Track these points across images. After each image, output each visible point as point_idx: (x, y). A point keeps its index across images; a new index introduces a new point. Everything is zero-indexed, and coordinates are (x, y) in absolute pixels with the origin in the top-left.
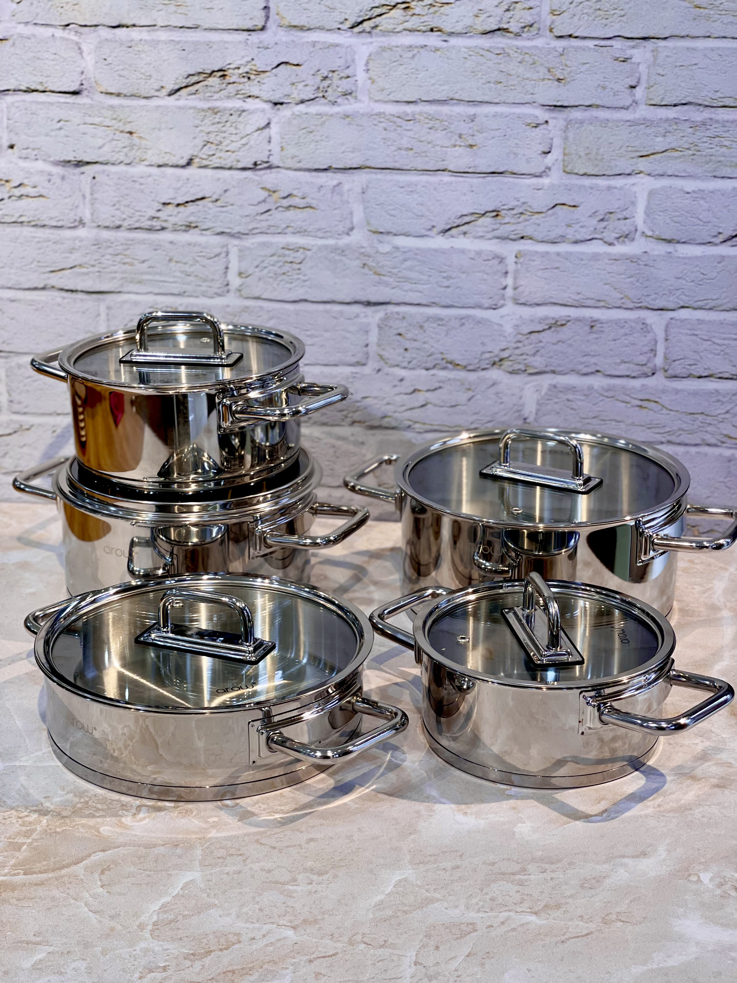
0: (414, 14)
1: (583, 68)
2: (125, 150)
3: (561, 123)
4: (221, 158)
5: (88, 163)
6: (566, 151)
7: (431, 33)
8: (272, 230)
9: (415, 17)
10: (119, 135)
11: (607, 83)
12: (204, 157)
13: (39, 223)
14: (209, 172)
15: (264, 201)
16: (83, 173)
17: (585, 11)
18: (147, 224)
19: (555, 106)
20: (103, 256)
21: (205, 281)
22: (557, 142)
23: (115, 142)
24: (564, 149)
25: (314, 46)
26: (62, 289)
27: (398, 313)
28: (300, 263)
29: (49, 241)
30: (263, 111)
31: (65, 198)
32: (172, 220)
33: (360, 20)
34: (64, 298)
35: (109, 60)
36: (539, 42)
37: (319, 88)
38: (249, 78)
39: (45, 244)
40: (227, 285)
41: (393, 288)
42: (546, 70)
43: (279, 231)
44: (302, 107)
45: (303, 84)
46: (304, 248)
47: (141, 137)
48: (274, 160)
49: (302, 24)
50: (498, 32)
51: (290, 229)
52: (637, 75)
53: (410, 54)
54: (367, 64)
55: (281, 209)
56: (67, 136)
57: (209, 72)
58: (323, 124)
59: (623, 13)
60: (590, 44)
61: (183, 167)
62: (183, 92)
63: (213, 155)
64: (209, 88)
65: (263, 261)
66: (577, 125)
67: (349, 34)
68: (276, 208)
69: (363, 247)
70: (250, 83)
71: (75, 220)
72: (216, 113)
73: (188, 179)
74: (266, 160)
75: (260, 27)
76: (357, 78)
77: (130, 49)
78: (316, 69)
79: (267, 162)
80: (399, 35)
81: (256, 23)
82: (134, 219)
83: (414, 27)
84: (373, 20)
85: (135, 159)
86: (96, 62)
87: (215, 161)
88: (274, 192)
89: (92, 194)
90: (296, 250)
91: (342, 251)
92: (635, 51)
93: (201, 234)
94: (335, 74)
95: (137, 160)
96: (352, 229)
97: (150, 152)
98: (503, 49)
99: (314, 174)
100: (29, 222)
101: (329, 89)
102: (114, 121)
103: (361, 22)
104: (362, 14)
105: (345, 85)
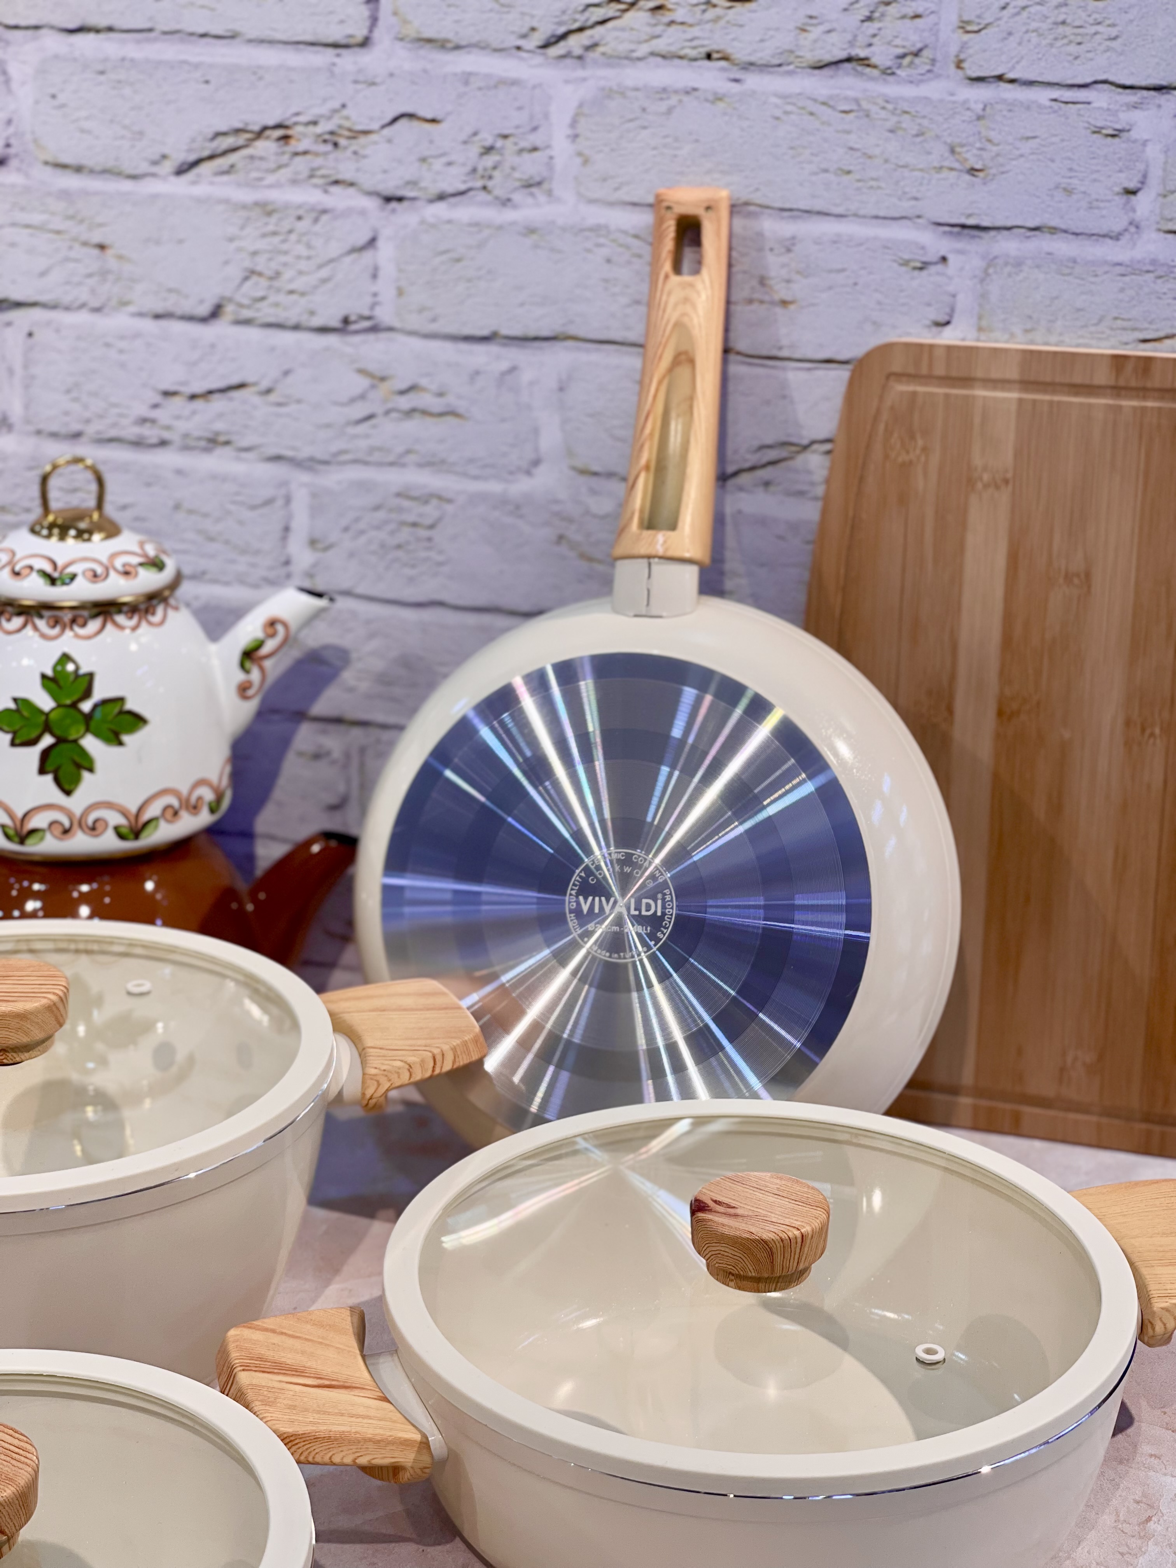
0: (672, 23)
1: (1026, 147)
2: (91, 282)
3: (977, 263)
4: (276, 305)
5: (18, 305)
6: (984, 323)
7: (707, 63)
8: (377, 457)
9: (674, 28)
10: (79, 251)
11: (1075, 181)
12: (246, 301)
14: (253, 334)
15: (362, 397)
17: (1034, 25)
18: (132, 431)
19: (964, 226)
21: (244, 552)
22: (963, 302)
23: (71, 265)
24: (980, 318)
25: (466, 83)
28: (432, 527)
30: (363, 213)
32: (182, 426)
33: (562, 30)
35: (62, 98)
36: (933, 89)
37: (474, 170)
38: (336, 145)
40: (287, 563)
42: (945, 151)
43: (391, 458)
44: (440, 210)
45: (444, 160)
46: (440, 498)
47: (120, 257)
48: (385, 315)
49: (443, 35)
50: (847, 65)
51: (411, 458)
52: (1141, 166)
53: (663, 106)
54: (574, 123)
55: (394, 415)
57: (256, 128)
58: (481, 245)
59: (1114, 32)
60: (1043, 96)
61: (204, 320)
62: (205, 169)
63: (263, 299)
64: (257, 163)
65: (357, 520)
66: (1008, 269)
67: (538, 59)
68: (387, 413)
69: (556, 502)
70: (338, 154)
72: (269, 214)
73: (213, 346)
74: (366, 313)
75: (359, 38)
76: (552, 153)
77: (102, 78)
78: (469, 130)
79: (369, 318)
80: (641, 64)
81: (350, 31)
83: (673, 49)
84: (588, 33)
86: (37, 102)
87: (266, 313)
88: (383, 379)
89: (26, 367)
90: (425, 499)
91: (516, 508)
92: (1137, 116)
93: (238, 459)
94: (509, 143)
96: (536, 463)
98: (857, 101)
99: (464, 346)
101: (496, 174)
103: (564, 36)
104: (565, 18)
105: (530, 166)
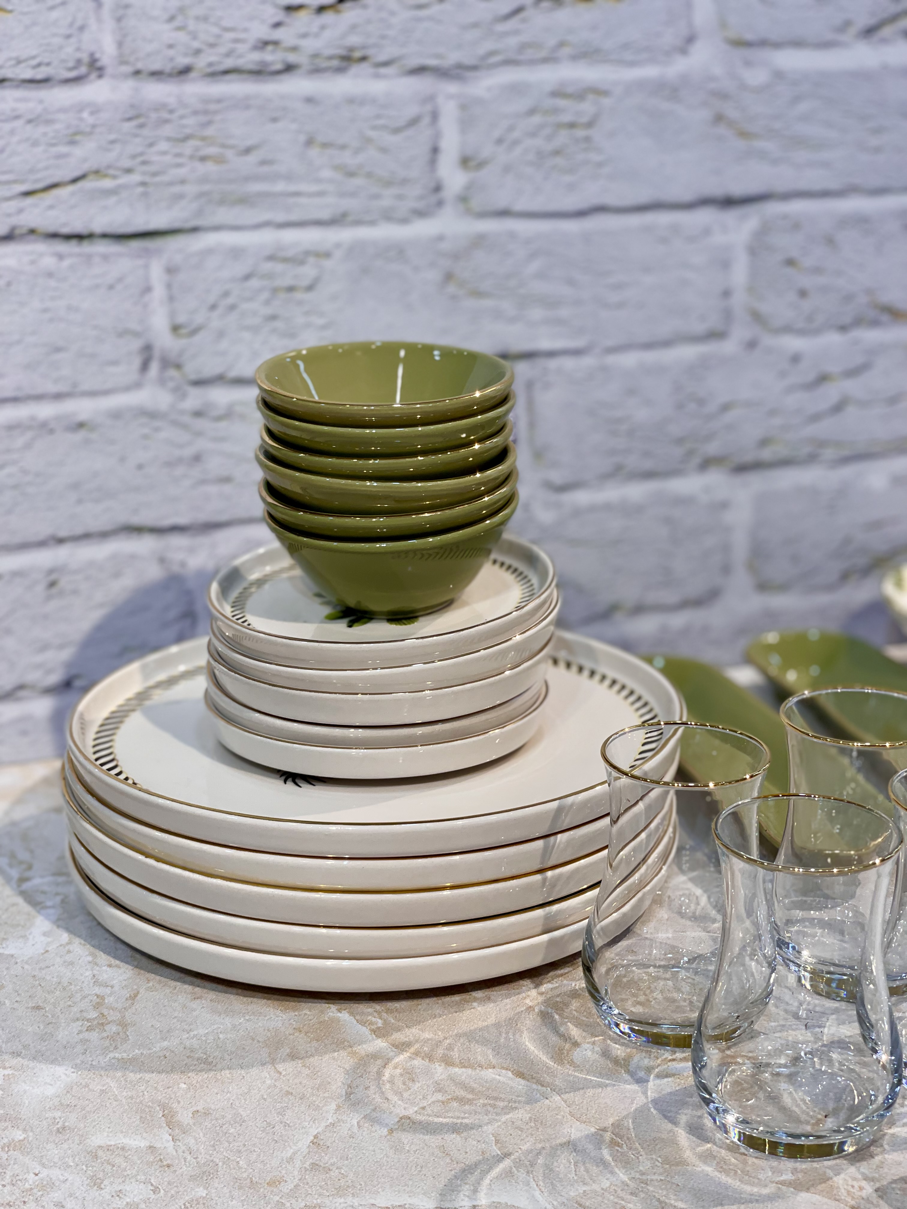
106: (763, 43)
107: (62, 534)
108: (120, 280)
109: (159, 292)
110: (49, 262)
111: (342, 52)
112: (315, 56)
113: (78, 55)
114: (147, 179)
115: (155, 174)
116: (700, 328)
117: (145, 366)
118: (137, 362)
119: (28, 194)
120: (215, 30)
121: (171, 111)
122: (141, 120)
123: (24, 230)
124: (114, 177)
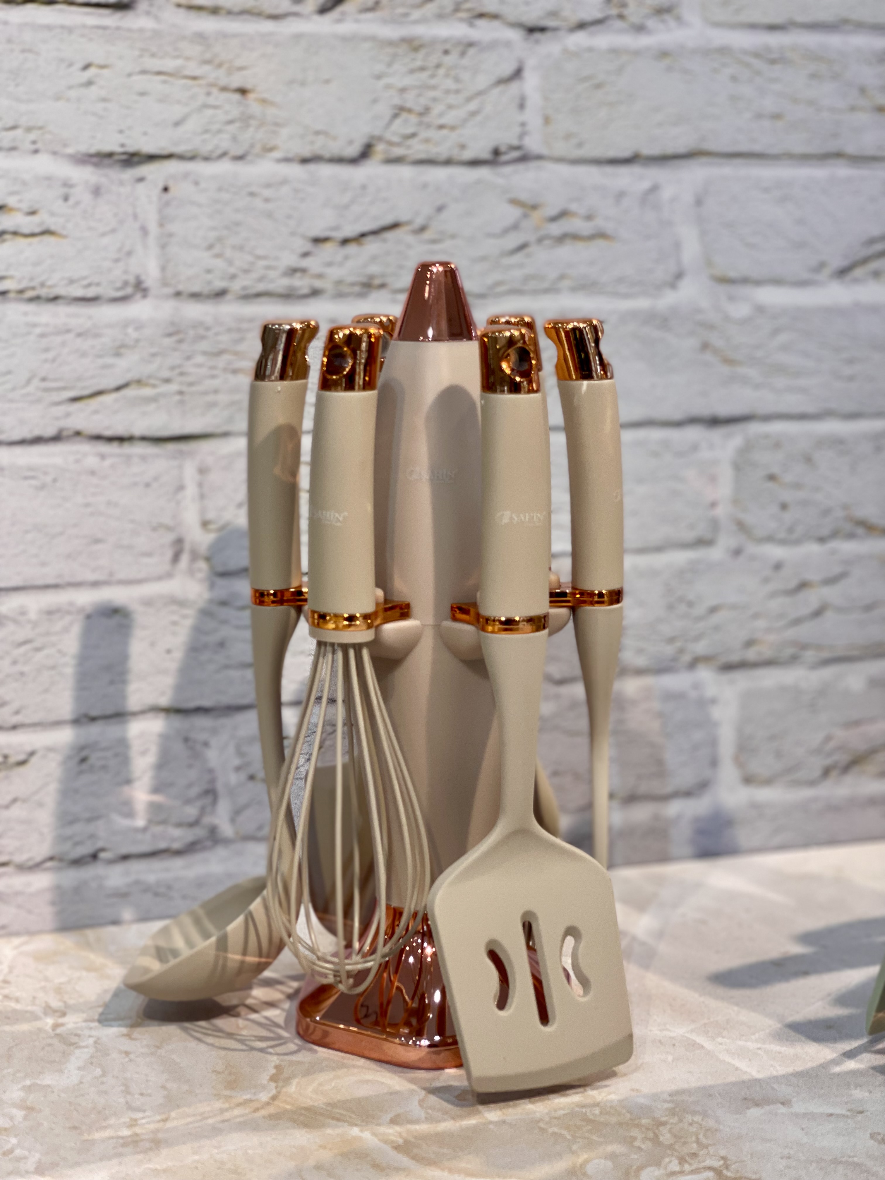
13: (43, 292)
16: (141, 180)
20: (189, 358)
26: (98, 438)
27: (767, 436)
29: (68, 331)
31: (104, 234)
34: (103, 457)
39: (58, 339)
41: (757, 387)
56: (104, 100)
71: (126, 284)
82: (254, 275)
85: (252, 146)
95: (257, 149)
97: (284, 132)
100: (21, 292)
102: (207, 68)
106: (745, 281)
107: (94, 713)
108: (156, 479)
109: (191, 490)
110: (92, 461)
111: (364, 279)
112: (339, 282)
113: (125, 277)
114: (184, 388)
115: (191, 384)
116: (690, 536)
117: (176, 558)
118: (169, 554)
119: (75, 399)
120: (250, 258)
121: (208, 329)
122: (181, 336)
123: (70, 432)
124: (154, 386)
